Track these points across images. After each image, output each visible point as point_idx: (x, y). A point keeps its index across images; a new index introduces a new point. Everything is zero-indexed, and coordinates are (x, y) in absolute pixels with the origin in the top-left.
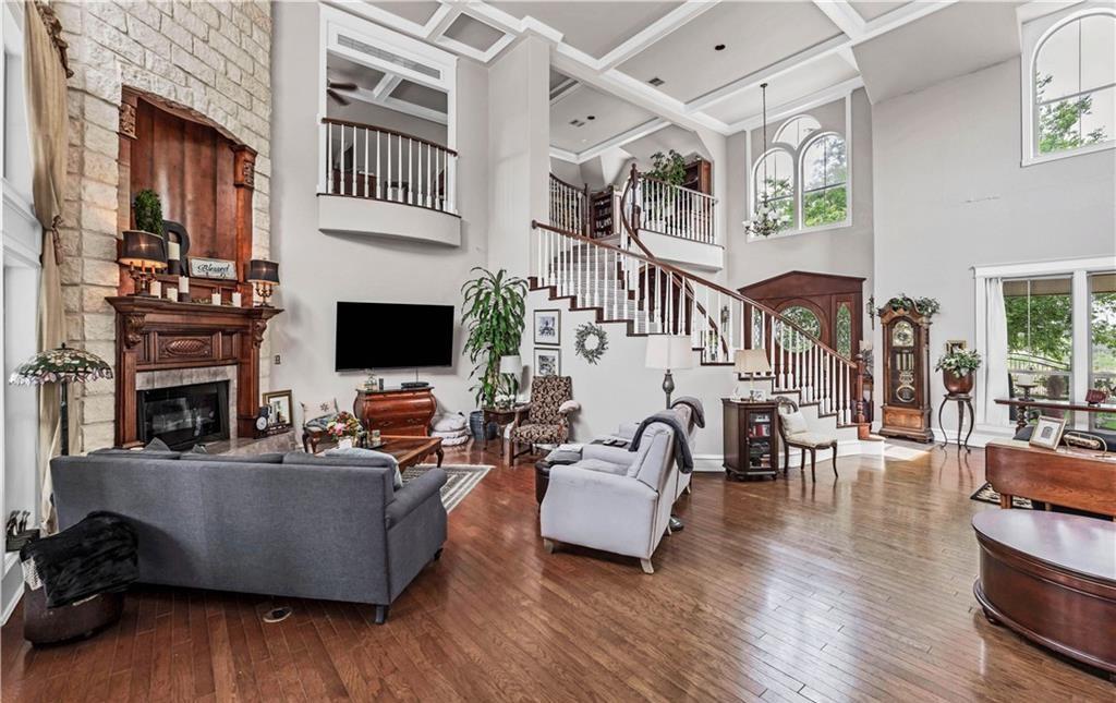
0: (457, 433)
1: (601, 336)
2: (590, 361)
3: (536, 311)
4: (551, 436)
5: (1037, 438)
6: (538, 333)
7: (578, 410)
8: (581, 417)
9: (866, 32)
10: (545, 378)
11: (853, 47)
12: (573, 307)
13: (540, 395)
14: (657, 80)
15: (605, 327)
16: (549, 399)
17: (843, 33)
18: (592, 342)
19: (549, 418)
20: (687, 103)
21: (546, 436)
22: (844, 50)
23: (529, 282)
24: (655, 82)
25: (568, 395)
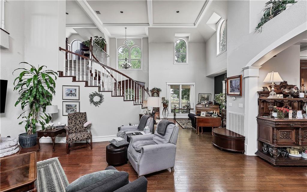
0: (14, 147)
1: (101, 96)
2: (96, 105)
3: (63, 86)
4: (88, 137)
5: (202, 115)
6: (65, 95)
7: (90, 125)
8: (92, 127)
9: (153, 26)
10: (75, 114)
11: (148, 28)
12: (87, 85)
13: (73, 121)
14: (99, 12)
15: (103, 93)
16: (78, 122)
17: (148, 24)
18: (96, 99)
19: (79, 130)
20: (103, 24)
21: (85, 137)
22: (146, 28)
23: (58, 73)
24: (98, 12)
25: (85, 120)
